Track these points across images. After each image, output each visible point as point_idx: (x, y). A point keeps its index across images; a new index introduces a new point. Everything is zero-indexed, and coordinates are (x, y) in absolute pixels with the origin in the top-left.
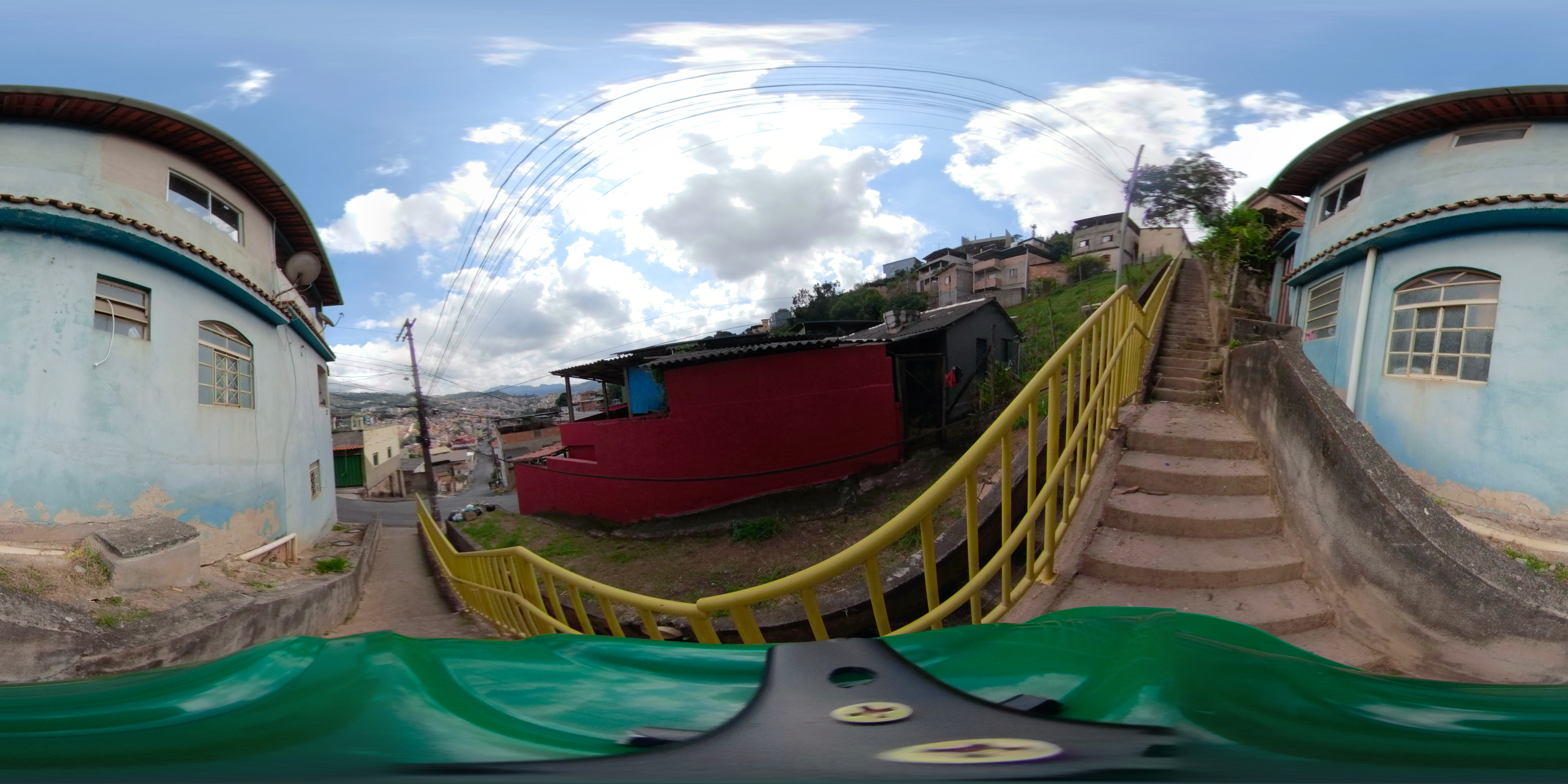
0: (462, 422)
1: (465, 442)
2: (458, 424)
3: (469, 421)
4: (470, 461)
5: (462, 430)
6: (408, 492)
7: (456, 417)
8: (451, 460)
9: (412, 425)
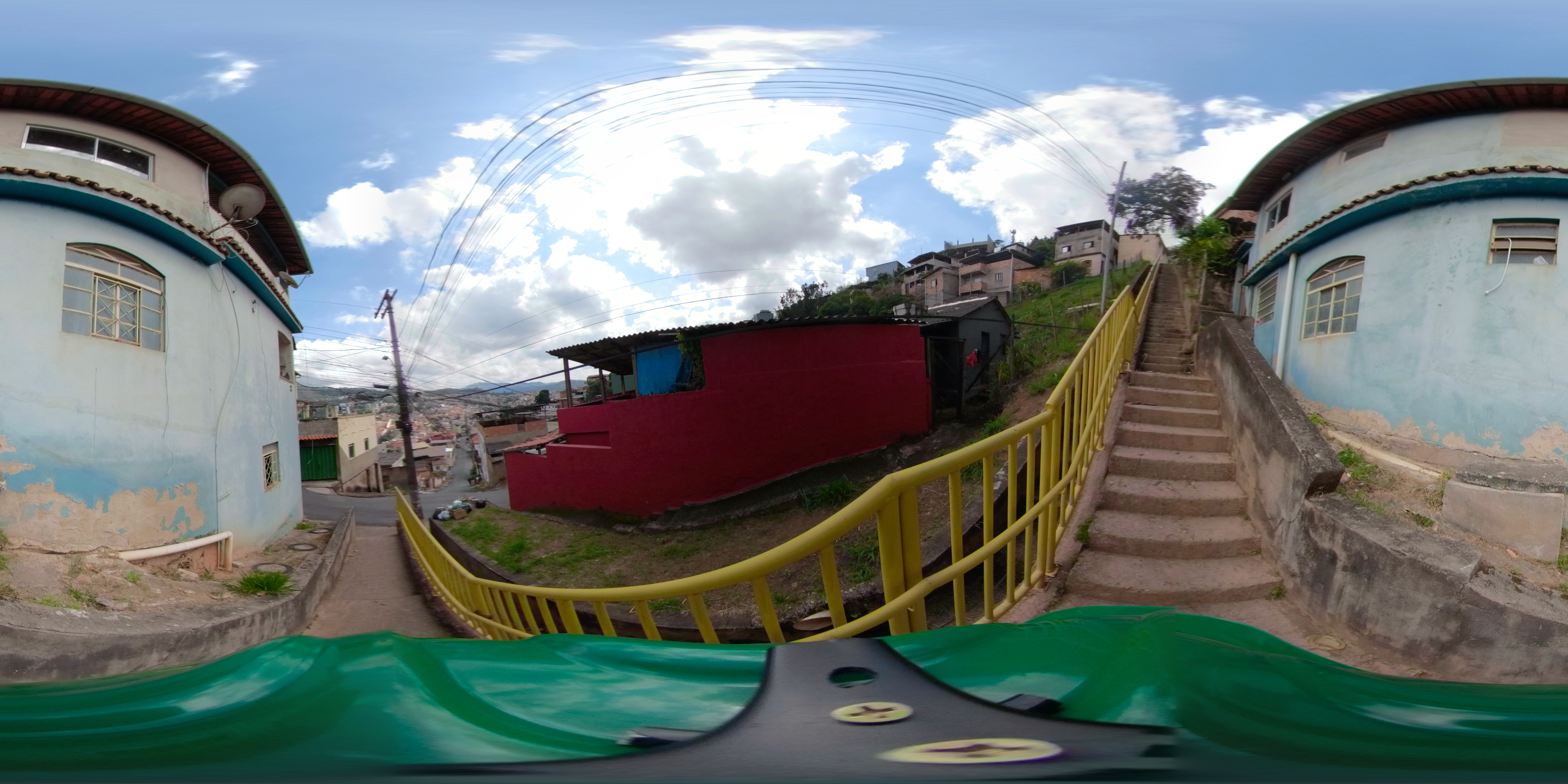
0: (441, 418)
1: (443, 438)
2: (437, 420)
3: (447, 418)
4: (449, 456)
5: (440, 426)
6: (386, 488)
7: (435, 413)
8: (430, 455)
9: (390, 420)
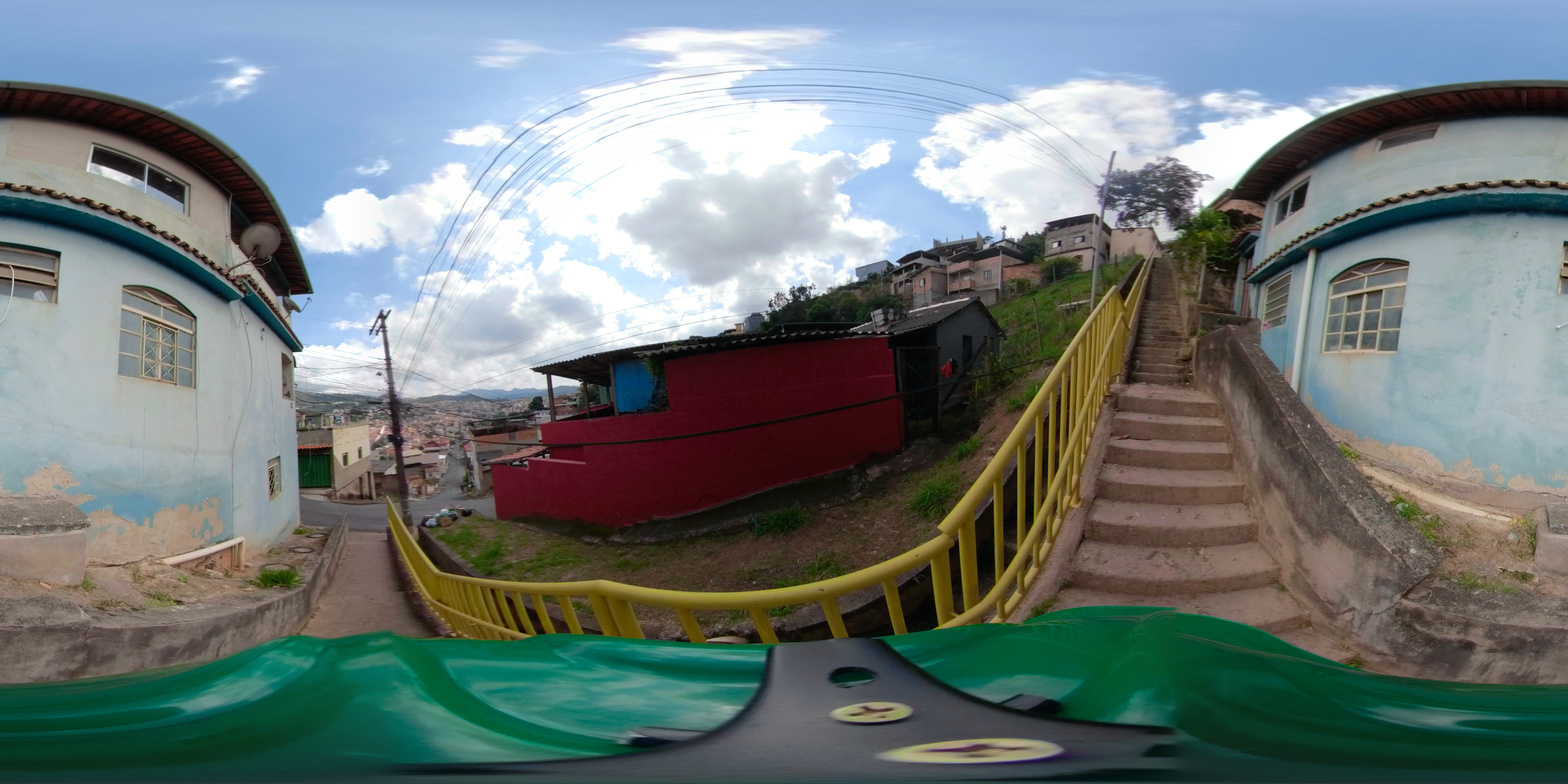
0: (435, 425)
1: (437, 445)
2: (431, 427)
3: (441, 424)
4: (442, 464)
5: (434, 433)
6: (378, 495)
7: (428, 420)
8: (423, 463)
9: (384, 427)
